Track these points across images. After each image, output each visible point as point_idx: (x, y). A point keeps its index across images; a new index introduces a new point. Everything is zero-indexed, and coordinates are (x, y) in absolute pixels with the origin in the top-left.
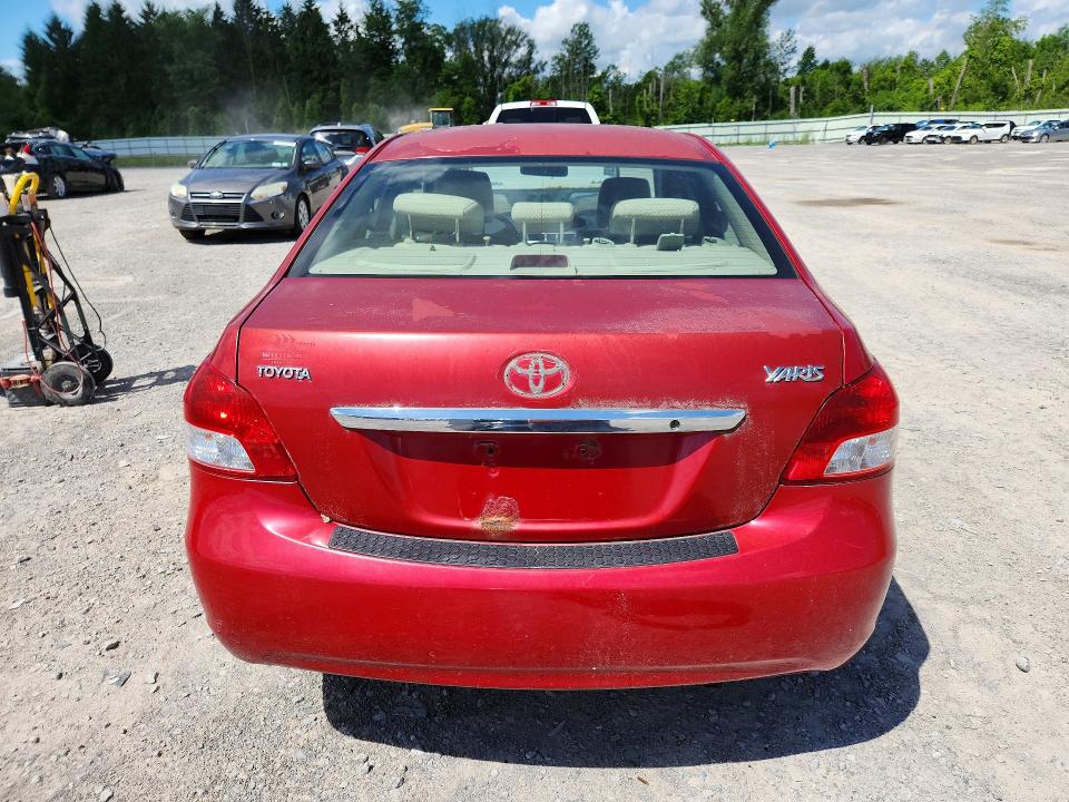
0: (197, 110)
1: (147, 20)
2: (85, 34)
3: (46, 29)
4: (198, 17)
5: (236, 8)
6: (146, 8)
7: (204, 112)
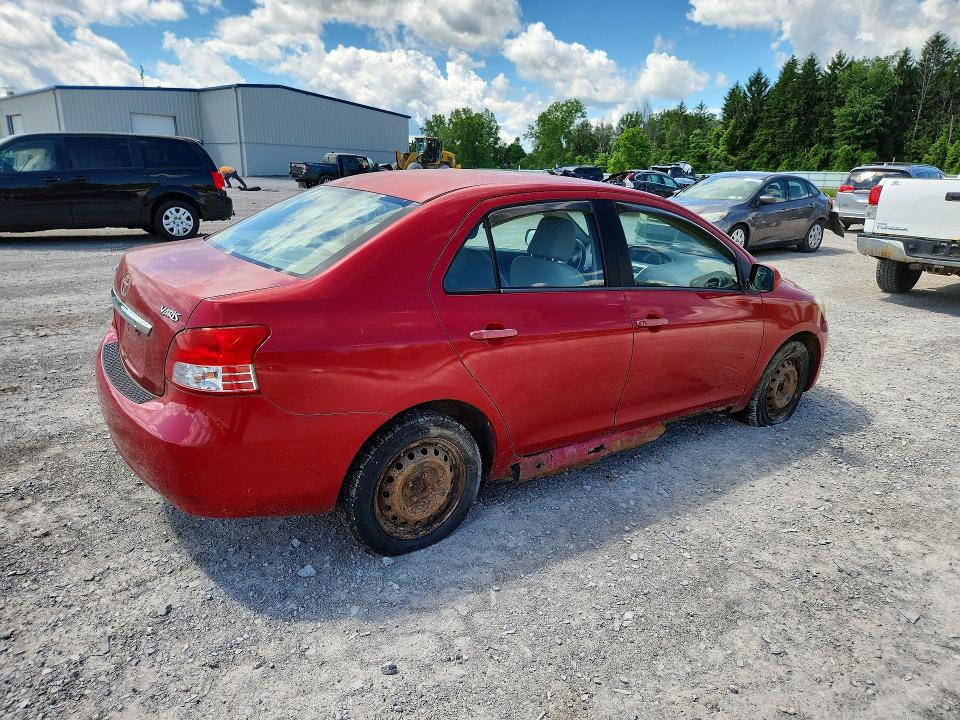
0: (849, 148)
1: (833, 72)
2: (777, 85)
3: (748, 83)
4: (882, 64)
5: (925, 53)
6: (836, 60)
7: (855, 150)
